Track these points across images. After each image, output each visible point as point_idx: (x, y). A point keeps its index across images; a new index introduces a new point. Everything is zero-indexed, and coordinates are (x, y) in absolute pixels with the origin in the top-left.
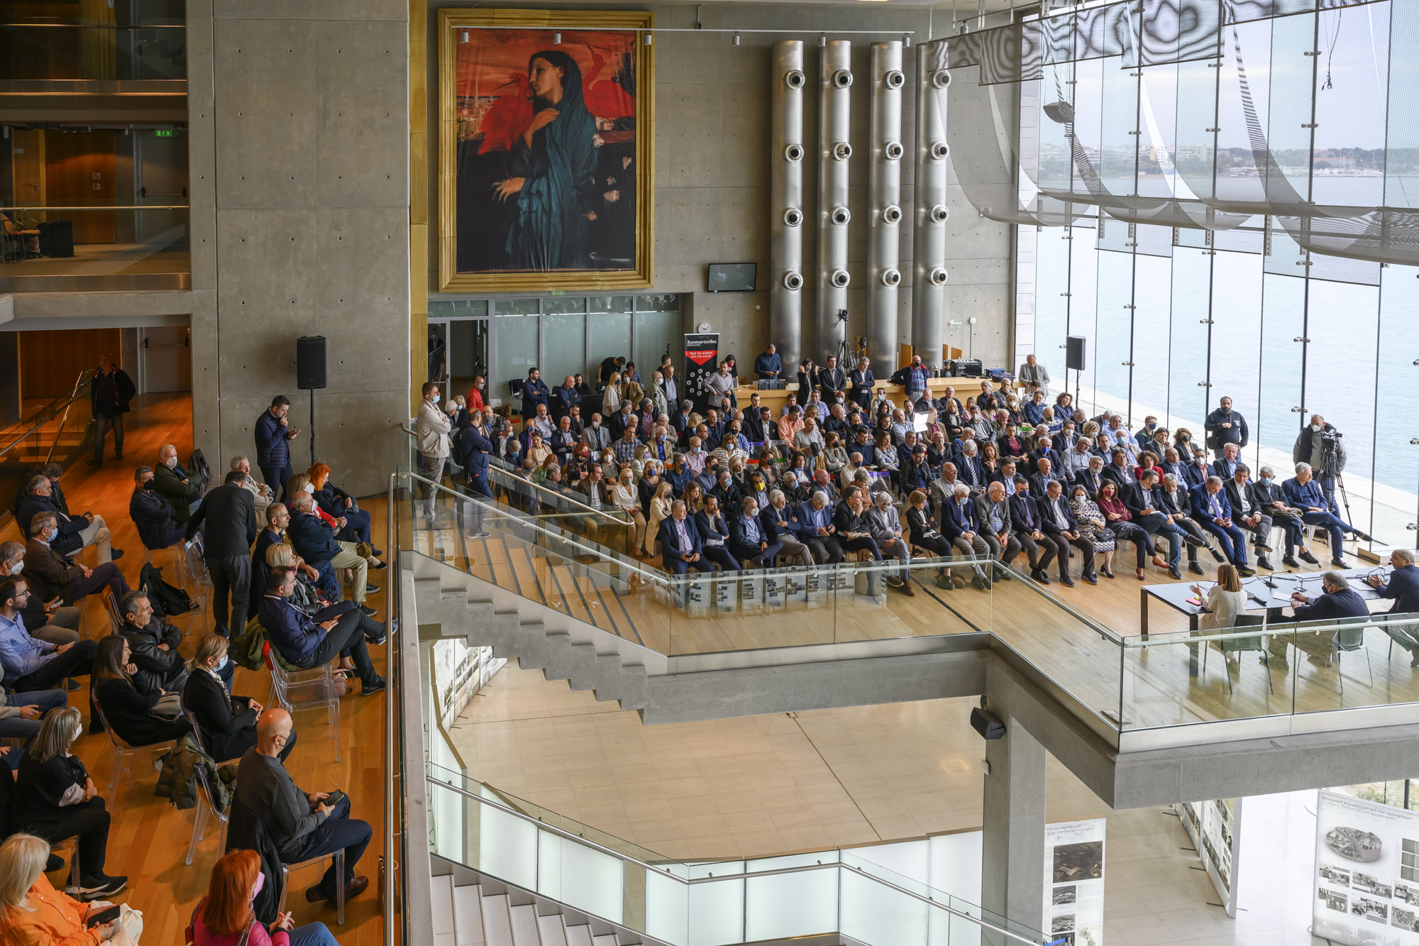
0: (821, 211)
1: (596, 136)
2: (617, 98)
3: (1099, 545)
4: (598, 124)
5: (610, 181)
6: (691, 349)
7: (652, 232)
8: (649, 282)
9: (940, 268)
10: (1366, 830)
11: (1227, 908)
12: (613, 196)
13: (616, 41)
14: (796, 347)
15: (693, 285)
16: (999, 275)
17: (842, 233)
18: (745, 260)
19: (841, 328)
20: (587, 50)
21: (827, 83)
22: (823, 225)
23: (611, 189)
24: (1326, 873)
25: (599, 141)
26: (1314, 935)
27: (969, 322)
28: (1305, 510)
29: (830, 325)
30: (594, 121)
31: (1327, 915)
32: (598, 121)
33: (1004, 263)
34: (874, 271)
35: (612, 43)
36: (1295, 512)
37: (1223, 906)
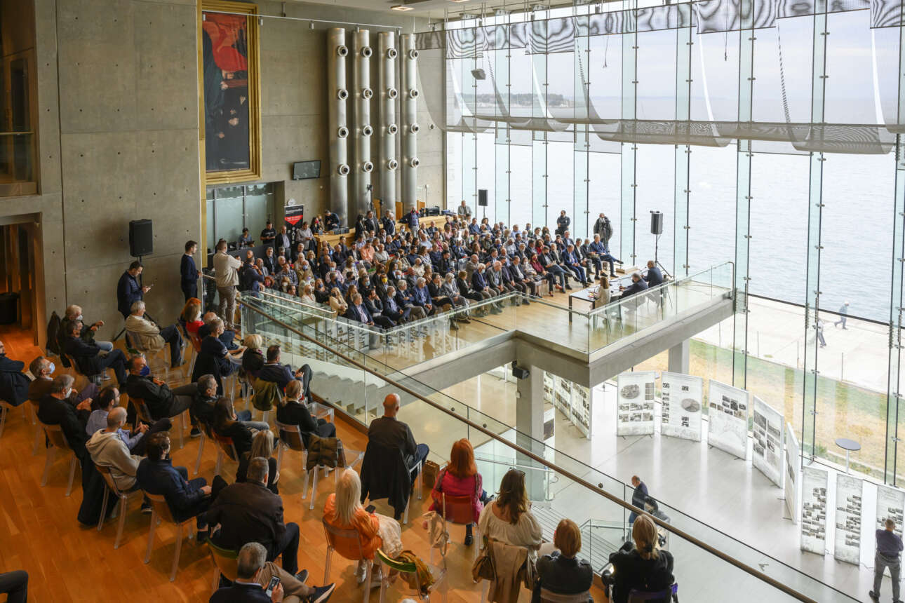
0: (355, 128)
1: (222, 83)
2: (235, 57)
3: (536, 283)
4: (224, 75)
5: (232, 112)
6: (288, 215)
7: (261, 144)
8: (259, 176)
9: (415, 158)
10: (634, 384)
11: (588, 437)
12: (235, 122)
13: (234, 21)
14: (346, 209)
15: (284, 176)
16: (438, 160)
17: (367, 140)
18: (315, 159)
19: (368, 196)
20: (215, 26)
21: (357, 54)
22: (357, 136)
23: (233, 117)
24: (621, 408)
25: (224, 86)
26: (618, 436)
27: (426, 187)
28: (600, 255)
29: (362, 194)
30: (221, 73)
31: (622, 425)
32: (224, 73)
33: (440, 154)
34: (383, 162)
35: (232, 23)
36: (597, 256)
37: (585, 437)
